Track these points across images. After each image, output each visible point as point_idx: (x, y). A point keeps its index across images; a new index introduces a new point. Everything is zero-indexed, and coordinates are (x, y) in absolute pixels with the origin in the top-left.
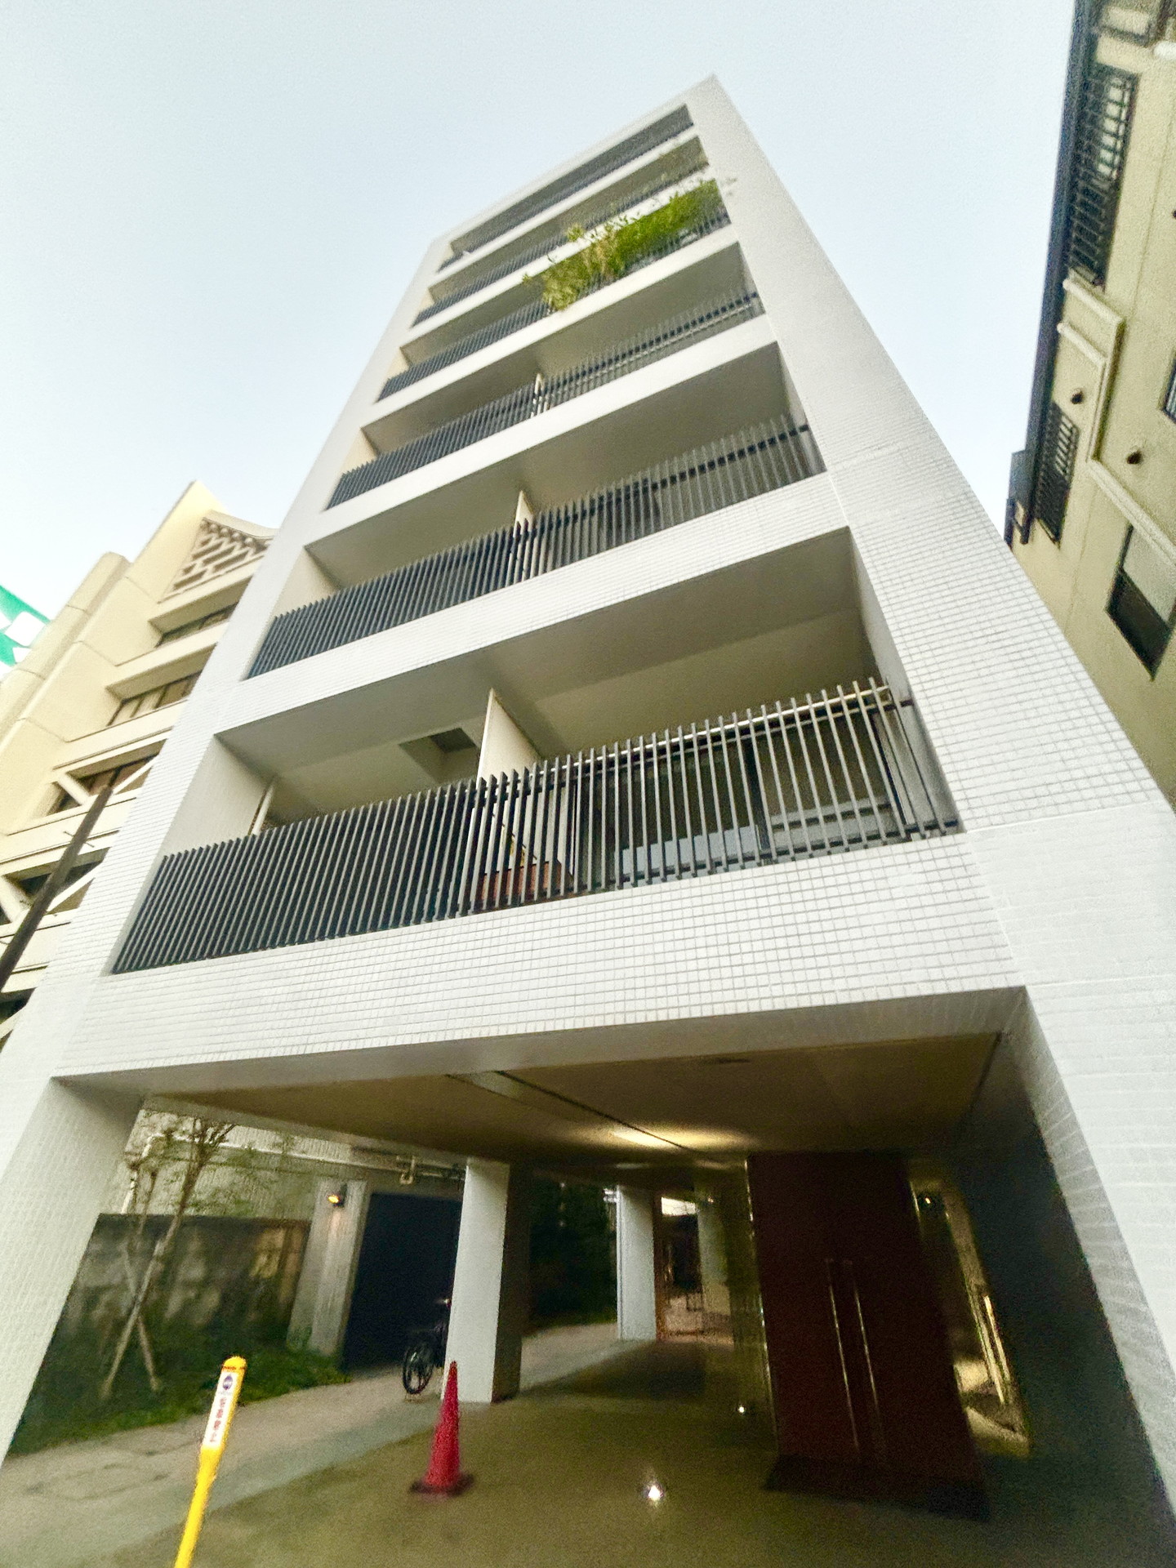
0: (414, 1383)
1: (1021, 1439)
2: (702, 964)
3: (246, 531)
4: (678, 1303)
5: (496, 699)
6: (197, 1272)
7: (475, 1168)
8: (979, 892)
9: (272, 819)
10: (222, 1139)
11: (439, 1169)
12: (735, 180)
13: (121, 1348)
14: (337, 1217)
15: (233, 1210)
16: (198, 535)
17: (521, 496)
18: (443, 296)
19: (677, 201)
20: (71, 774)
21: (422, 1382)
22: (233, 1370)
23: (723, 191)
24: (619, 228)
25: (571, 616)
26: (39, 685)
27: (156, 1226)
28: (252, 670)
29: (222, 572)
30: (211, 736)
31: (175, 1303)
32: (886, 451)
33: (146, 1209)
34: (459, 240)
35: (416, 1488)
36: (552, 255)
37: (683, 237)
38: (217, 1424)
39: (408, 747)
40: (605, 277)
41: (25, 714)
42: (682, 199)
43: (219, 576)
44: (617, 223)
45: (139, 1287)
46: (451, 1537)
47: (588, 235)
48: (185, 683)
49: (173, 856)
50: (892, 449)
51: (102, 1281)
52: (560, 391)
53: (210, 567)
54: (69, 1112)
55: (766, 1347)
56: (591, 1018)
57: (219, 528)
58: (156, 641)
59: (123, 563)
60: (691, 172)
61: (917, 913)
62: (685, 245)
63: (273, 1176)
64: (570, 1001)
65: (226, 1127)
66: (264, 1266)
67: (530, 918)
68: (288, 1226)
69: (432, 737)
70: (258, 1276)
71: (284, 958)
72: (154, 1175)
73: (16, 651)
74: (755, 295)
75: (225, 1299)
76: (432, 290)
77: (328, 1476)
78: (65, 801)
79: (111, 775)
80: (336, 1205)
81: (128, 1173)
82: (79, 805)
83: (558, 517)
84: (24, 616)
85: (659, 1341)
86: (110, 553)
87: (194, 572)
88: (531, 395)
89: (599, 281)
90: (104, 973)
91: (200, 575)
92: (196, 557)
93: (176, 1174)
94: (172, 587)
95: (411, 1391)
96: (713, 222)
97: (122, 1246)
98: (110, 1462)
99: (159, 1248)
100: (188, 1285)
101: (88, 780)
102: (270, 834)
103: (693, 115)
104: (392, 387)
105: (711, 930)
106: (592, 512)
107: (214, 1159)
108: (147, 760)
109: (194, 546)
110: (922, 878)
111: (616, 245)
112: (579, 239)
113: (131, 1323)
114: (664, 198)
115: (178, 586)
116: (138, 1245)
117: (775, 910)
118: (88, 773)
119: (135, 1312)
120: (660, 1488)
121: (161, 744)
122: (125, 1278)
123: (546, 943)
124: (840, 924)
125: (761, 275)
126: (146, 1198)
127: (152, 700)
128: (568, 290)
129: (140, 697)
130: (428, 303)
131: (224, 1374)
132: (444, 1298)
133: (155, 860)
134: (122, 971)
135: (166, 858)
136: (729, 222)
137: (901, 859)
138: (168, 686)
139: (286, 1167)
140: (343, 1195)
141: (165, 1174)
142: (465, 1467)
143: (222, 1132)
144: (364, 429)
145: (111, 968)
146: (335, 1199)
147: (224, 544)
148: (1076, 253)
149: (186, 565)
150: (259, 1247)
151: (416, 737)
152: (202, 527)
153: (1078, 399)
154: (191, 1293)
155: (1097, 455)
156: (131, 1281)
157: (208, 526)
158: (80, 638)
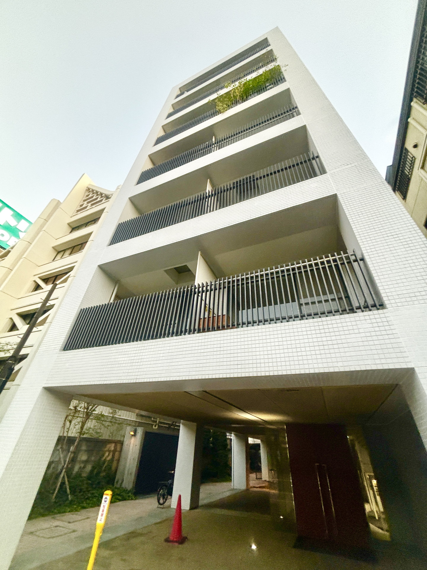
0: (161, 501)
1: (387, 534)
2: (286, 355)
3: (102, 192)
4: (253, 476)
5: (201, 255)
6: (84, 457)
7: (184, 424)
8: (394, 332)
9: (117, 297)
10: (94, 410)
11: (167, 424)
12: (288, 65)
13: (59, 484)
14: (133, 439)
15: (95, 436)
16: (85, 193)
17: (209, 180)
18: (177, 107)
19: (266, 73)
20: (40, 278)
21: (164, 501)
22: (108, 495)
23: (283, 69)
24: (244, 83)
25: (230, 225)
26: (30, 246)
27: (71, 440)
28: (111, 242)
29: (94, 206)
30: (97, 266)
31: (76, 469)
33: (67, 434)
34: (182, 87)
35: (167, 540)
36: (218, 93)
37: (268, 86)
38: (102, 515)
39: (166, 271)
40: (238, 101)
41: (24, 256)
43: (92, 208)
44: (243, 80)
45: (65, 461)
46: (182, 559)
47: (232, 85)
48: (80, 246)
49: (84, 309)
50: (353, 165)
52: (221, 143)
53: (90, 204)
54: (48, 400)
55: (293, 494)
56: (244, 373)
57: (93, 191)
58: (70, 231)
59: (59, 203)
61: (369, 339)
62: (269, 89)
63: (110, 424)
64: (236, 367)
65: (96, 406)
66: (107, 456)
67: (219, 335)
68: (116, 442)
69: (174, 268)
70: (105, 459)
71: (127, 347)
72: (70, 422)
73: (20, 233)
74: (296, 107)
75: (94, 468)
76: (173, 105)
78: (38, 287)
79: (54, 278)
80: (132, 435)
82: (43, 289)
83: (221, 190)
84: (23, 221)
85: (247, 490)
86: (54, 199)
87: (84, 206)
88: (212, 144)
89: (236, 103)
90: (60, 350)
91: (86, 207)
92: (84, 201)
93: (78, 422)
94: (76, 211)
95: (160, 504)
96: (279, 81)
97: (59, 447)
99: (72, 448)
100: (81, 462)
101: (46, 280)
102: (117, 302)
103: (270, 41)
104: (159, 140)
105: (289, 343)
106: (234, 188)
107: (91, 417)
108: (66, 273)
109: (83, 197)
110: (371, 325)
111: (242, 89)
112: (229, 87)
113: (62, 476)
114: (261, 71)
115: (78, 211)
116: (64, 447)
117: (314, 336)
118: (46, 278)
119: (64, 470)
120: (255, 545)
121: (72, 267)
122: (60, 458)
123: (225, 345)
124: (339, 342)
125: (298, 99)
126: (67, 430)
127: (68, 252)
128: (225, 106)
129: (64, 251)
130: (172, 110)
131: (104, 497)
132: (172, 470)
133: (78, 310)
134: (67, 350)
135: (82, 309)
136: (285, 81)
137: (362, 318)
138: (74, 247)
139: (114, 421)
140: (135, 432)
141: (74, 422)
142: (184, 533)
143: (94, 408)
144: (149, 156)
145: (63, 348)
146: (132, 433)
147: (95, 196)
148: (417, 92)
149: (81, 204)
150: (106, 449)
151: (170, 268)
152: (86, 190)
153: (415, 146)
154: (82, 465)
155: (423, 167)
156: (62, 460)
157: (88, 190)
158: (44, 229)
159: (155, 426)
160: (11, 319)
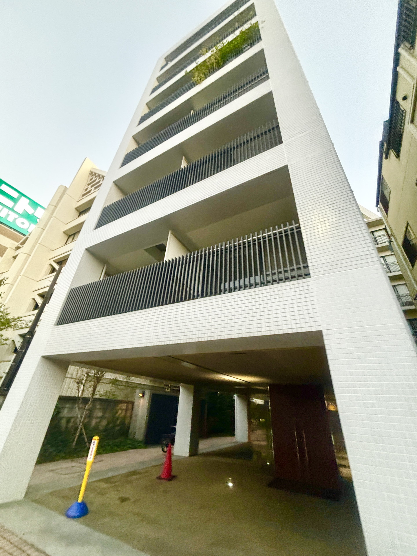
0: (165, 449)
5: (172, 233)
6: (100, 414)
7: (182, 386)
8: (312, 299)
9: (107, 274)
10: (104, 375)
11: (175, 387)
12: (264, 21)
13: (78, 434)
14: (142, 400)
15: (111, 397)
16: (88, 176)
17: (183, 158)
18: (162, 80)
19: (242, 33)
20: (54, 261)
22: (96, 440)
23: (260, 26)
24: (221, 47)
26: (43, 232)
27: (85, 400)
28: (97, 226)
29: (97, 190)
30: (84, 249)
31: (94, 422)
32: (304, 134)
33: (82, 395)
34: (167, 57)
35: (159, 478)
36: (197, 61)
37: (244, 48)
38: (91, 454)
39: (147, 250)
40: (215, 68)
41: (39, 242)
42: (244, 32)
44: (220, 46)
45: (81, 417)
46: (165, 491)
47: (210, 52)
49: (73, 289)
51: (71, 415)
53: (93, 188)
55: (273, 445)
57: (95, 174)
58: (78, 215)
59: (66, 188)
60: (248, 20)
62: (247, 50)
63: (124, 388)
65: (104, 372)
66: (120, 414)
68: (128, 402)
69: (156, 246)
70: (119, 416)
75: (109, 423)
76: (157, 79)
77: (134, 473)
78: (53, 270)
79: (63, 262)
80: (141, 397)
81: (76, 385)
85: (249, 442)
86: (61, 185)
87: (88, 190)
88: (189, 118)
89: (213, 70)
90: (55, 325)
91: (90, 191)
92: (89, 185)
93: (90, 386)
95: (164, 451)
96: (255, 41)
97: (76, 406)
98: (73, 465)
99: (87, 407)
100: (98, 418)
101: (59, 263)
104: (143, 119)
107: (102, 381)
109: (87, 181)
110: (294, 294)
111: (219, 55)
112: (207, 53)
113: (80, 427)
114: (237, 33)
115: (83, 195)
116: (81, 406)
118: (60, 261)
119: (81, 424)
120: (232, 483)
121: (69, 255)
122: (77, 415)
126: (82, 392)
128: (202, 75)
129: (74, 234)
130: (157, 84)
131: (93, 441)
132: (174, 425)
133: (68, 290)
134: (59, 325)
135: (71, 289)
136: (261, 40)
139: (128, 385)
140: (143, 394)
141: (88, 385)
142: (173, 473)
144: (133, 137)
145: (57, 323)
146: (141, 395)
147: (97, 179)
148: (403, 36)
149: (86, 188)
150: (118, 408)
151: (150, 247)
152: (90, 174)
153: (405, 98)
154: (98, 420)
155: (412, 122)
156: (79, 416)
157: (91, 173)
158: (53, 216)
159: (168, 389)
160: (34, 299)
